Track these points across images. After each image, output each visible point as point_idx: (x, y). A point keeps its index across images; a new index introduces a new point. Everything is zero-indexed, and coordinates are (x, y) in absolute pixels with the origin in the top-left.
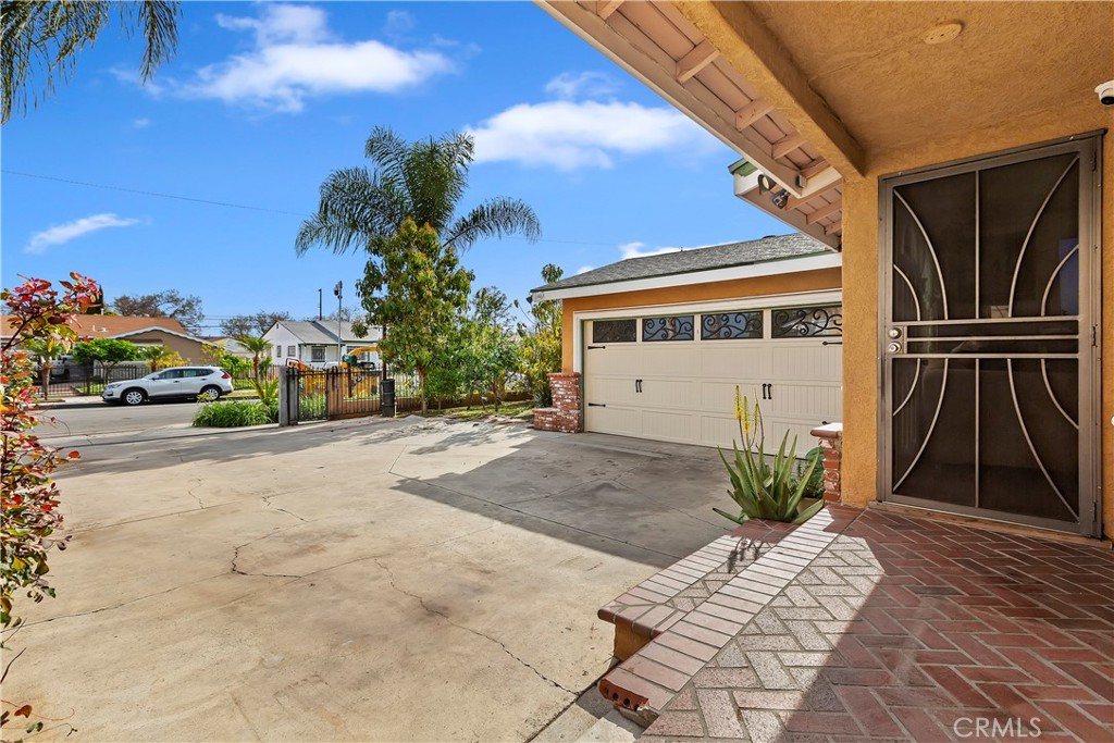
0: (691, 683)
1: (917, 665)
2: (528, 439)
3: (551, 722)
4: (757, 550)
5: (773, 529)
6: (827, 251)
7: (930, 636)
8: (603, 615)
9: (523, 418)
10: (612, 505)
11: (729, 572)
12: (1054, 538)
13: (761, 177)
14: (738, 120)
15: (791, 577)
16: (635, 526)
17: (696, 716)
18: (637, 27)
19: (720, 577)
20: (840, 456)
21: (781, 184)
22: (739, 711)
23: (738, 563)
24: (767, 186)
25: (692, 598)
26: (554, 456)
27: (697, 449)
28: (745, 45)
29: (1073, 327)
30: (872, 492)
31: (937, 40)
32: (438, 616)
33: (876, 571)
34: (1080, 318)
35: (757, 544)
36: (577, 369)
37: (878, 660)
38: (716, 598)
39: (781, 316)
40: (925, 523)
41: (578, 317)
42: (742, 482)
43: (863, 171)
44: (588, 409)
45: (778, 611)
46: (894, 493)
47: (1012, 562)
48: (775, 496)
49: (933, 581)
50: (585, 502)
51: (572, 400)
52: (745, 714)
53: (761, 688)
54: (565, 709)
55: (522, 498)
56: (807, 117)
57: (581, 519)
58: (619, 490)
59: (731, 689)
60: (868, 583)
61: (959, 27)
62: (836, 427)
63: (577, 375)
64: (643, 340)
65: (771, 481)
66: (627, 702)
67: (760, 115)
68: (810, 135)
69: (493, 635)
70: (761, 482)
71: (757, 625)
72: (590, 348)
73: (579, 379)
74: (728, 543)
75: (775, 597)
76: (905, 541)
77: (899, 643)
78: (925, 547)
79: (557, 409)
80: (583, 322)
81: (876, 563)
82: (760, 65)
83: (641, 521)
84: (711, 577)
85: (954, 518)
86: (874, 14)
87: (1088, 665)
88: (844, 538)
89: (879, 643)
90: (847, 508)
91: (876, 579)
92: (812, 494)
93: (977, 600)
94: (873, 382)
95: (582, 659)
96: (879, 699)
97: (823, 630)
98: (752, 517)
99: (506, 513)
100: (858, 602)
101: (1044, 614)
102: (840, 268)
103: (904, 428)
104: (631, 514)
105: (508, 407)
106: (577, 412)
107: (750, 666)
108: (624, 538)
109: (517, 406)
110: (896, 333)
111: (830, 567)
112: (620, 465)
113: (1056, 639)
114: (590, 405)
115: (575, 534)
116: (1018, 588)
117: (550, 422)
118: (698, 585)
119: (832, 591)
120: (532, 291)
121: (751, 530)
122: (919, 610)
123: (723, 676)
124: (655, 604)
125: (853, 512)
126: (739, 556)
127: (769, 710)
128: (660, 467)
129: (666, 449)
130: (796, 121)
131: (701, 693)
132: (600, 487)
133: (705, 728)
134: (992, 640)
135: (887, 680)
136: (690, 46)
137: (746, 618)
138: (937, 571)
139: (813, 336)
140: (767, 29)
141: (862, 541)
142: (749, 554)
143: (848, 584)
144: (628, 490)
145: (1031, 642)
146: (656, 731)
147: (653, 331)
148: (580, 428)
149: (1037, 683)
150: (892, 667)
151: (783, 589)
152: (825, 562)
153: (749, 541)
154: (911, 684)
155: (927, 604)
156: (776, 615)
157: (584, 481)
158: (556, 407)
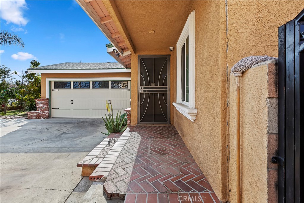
0: (112, 168)
1: (151, 151)
2: (25, 123)
3: (67, 200)
4: (114, 140)
5: (116, 135)
6: (124, 68)
7: (151, 145)
8: (78, 166)
9: (21, 115)
10: (68, 138)
11: (109, 146)
12: (164, 125)
13: (114, 49)
14: (112, 36)
15: (126, 142)
16: (77, 142)
17: (115, 174)
18: (93, 7)
19: (108, 147)
20: (130, 115)
21: (119, 52)
22: (124, 169)
23: (111, 143)
24: (115, 52)
25: (102, 154)
26: (40, 127)
27: (91, 119)
28: (119, 22)
29: (166, 88)
30: (136, 122)
31: (151, 33)
32: (5, 190)
33: (140, 137)
34: (168, 86)
35: (114, 139)
36: (47, 97)
37: (145, 152)
38: (111, 151)
39: (113, 83)
40: (146, 127)
41: (48, 80)
42: (108, 125)
43: (135, 53)
44: (52, 110)
45: (125, 149)
46: (141, 121)
47: (160, 130)
48: (116, 126)
49: (149, 136)
50: (58, 139)
51: (46, 108)
52: (125, 169)
53: (127, 164)
54: (70, 195)
55: (30, 143)
56: (127, 40)
57: (59, 144)
58: (69, 134)
59: (121, 166)
60: (140, 139)
61: (154, 32)
62: (129, 109)
63: (47, 99)
64: (73, 88)
65: (115, 123)
66: (98, 178)
67: (117, 36)
68: (127, 43)
69: (36, 187)
70: (113, 123)
71: (122, 153)
72: (53, 90)
73: (49, 101)
74: (107, 140)
75: (124, 147)
76: (144, 131)
77: (147, 148)
78: (147, 131)
79: (39, 111)
80: (50, 82)
81: (140, 135)
82: (121, 27)
83: (79, 141)
84: (105, 148)
85: (150, 125)
86: (142, 24)
87: (171, 143)
88: (133, 132)
89: (144, 149)
90: (132, 126)
91: (141, 138)
92: (124, 125)
93: (157, 138)
94: (136, 99)
95: (71, 181)
96: (146, 158)
97: (134, 150)
98: (111, 133)
99: (25, 149)
100: (139, 143)
101: (166, 137)
102: (130, 73)
103: (142, 108)
104: (75, 139)
105: (10, 112)
106: (48, 111)
107: (123, 161)
108: (75, 146)
109: (15, 112)
110: (141, 88)
111: (132, 138)
112: (67, 127)
113: (167, 140)
114: (53, 109)
115: (57, 149)
116: (161, 134)
117: (35, 116)
118: (103, 151)
119: (134, 142)
120: (27, 69)
121: (111, 136)
122: (149, 142)
123: (118, 165)
124: (93, 158)
125: (133, 127)
126: (110, 142)
127: (129, 167)
128: (81, 125)
129: (81, 120)
130: (125, 40)
131: (115, 169)
132: (62, 134)
133: (118, 175)
134: (160, 143)
135: (147, 154)
136: (104, 16)
137: (119, 152)
138: (150, 135)
139: (120, 88)
140: (122, 19)
141: (136, 132)
142: (113, 141)
143: (136, 140)
144: (72, 133)
145: (165, 142)
146: (108, 180)
147: (76, 85)
148: (49, 117)
149: (167, 148)
150: (147, 152)
151: (125, 145)
152: (131, 138)
153: (112, 138)
154: (151, 154)
155: (150, 140)
156: (125, 150)
157: (55, 133)
158: (38, 110)
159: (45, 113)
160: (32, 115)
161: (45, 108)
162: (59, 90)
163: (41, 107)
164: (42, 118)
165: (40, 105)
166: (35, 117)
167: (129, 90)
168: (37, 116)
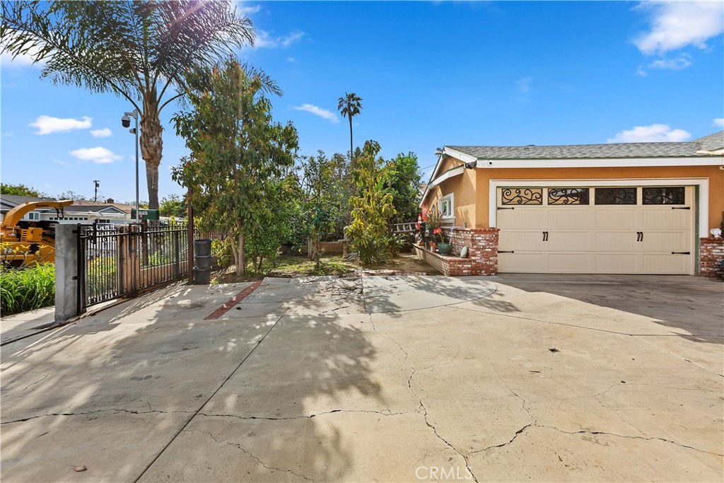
159: (491, 261)
160: (461, 266)
161: (490, 250)
162: (513, 208)
163: (484, 247)
164: (485, 273)
165: (481, 244)
166: (466, 271)
167: (689, 208)
168: (472, 269)
